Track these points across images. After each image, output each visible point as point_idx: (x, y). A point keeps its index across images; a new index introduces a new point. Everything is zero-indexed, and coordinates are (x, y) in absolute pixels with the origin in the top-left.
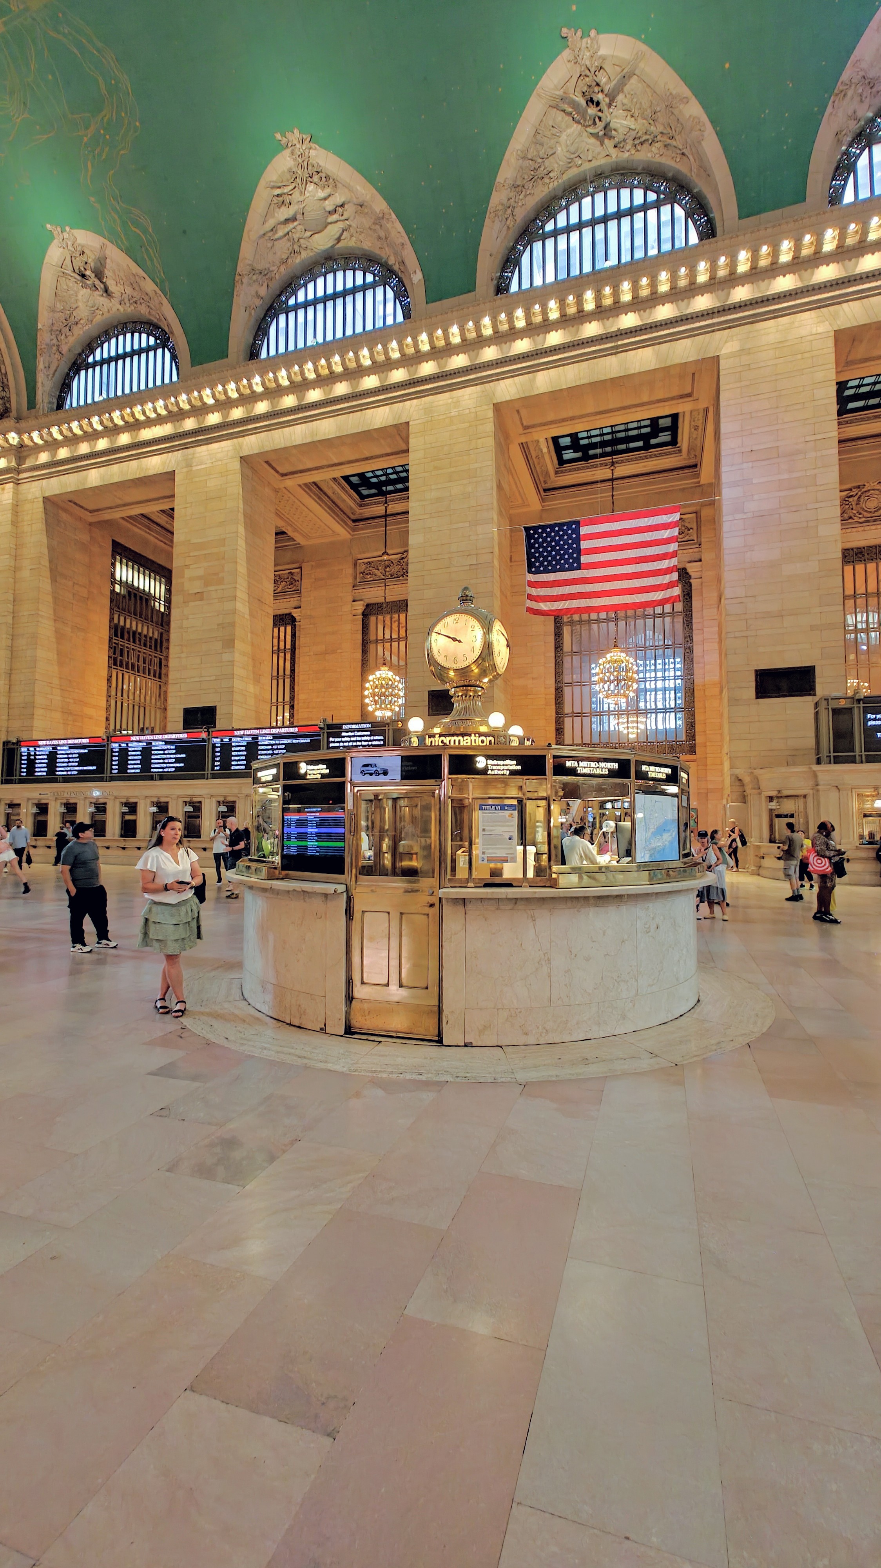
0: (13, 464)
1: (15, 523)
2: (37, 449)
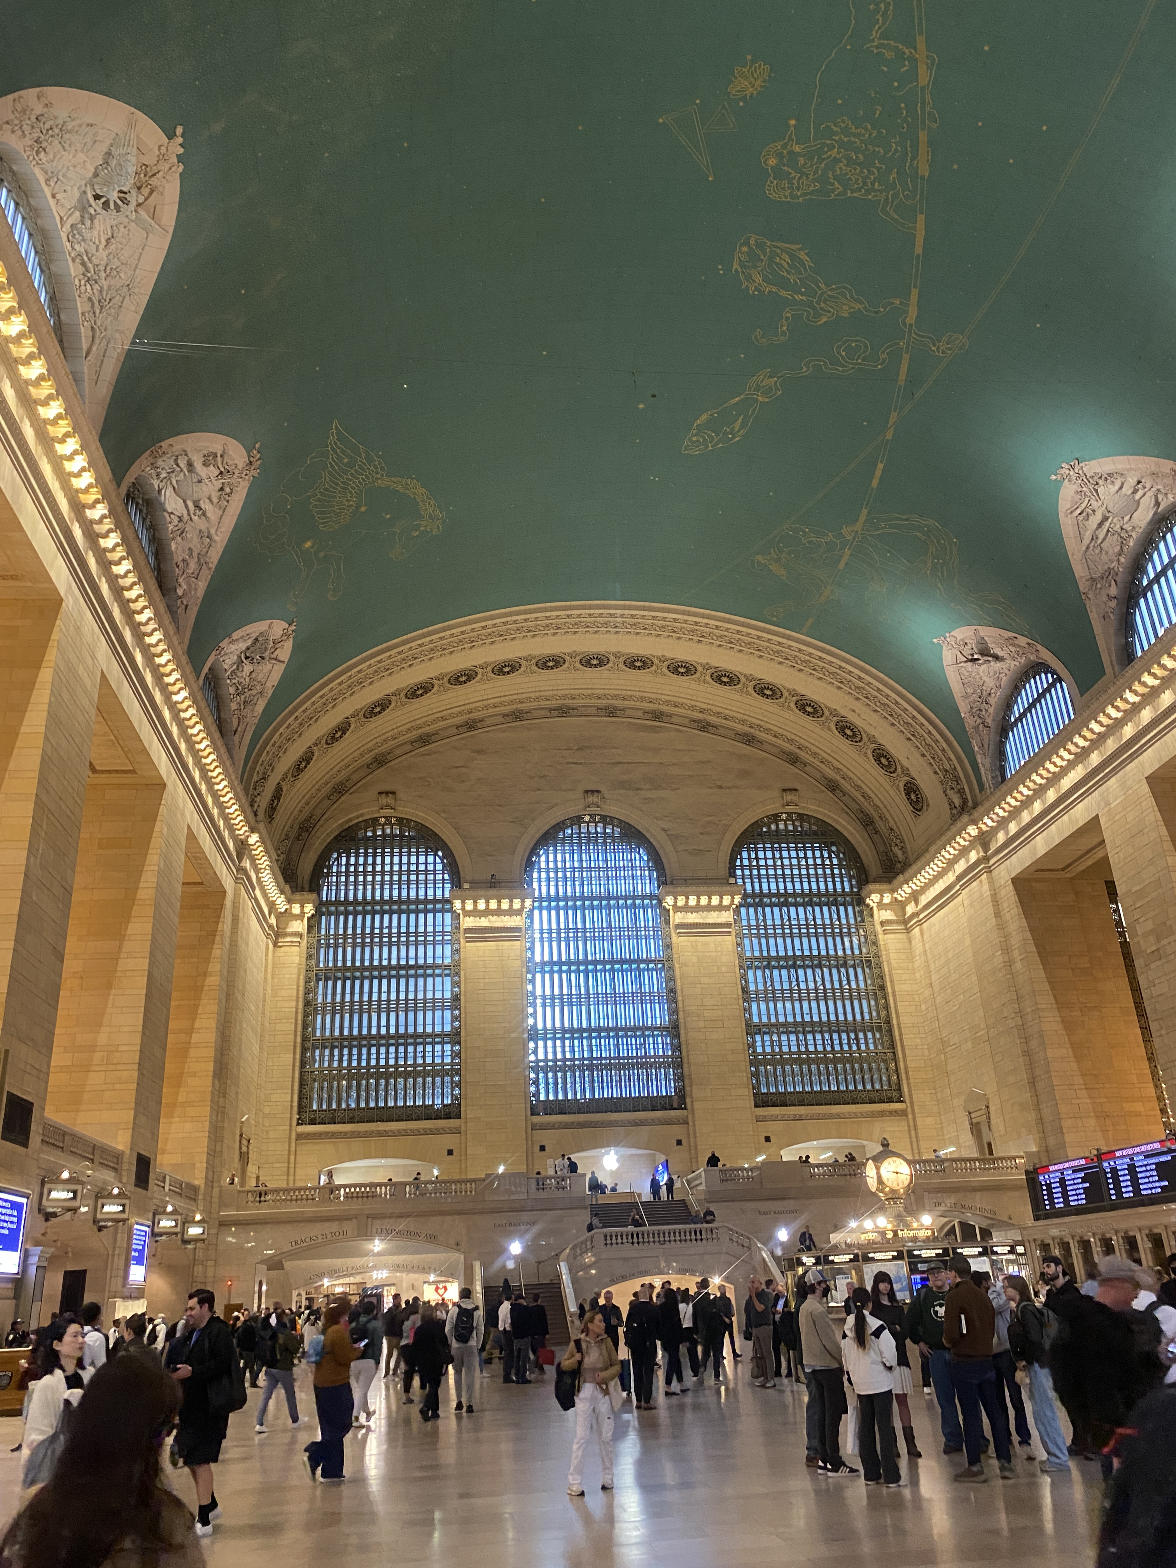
0: (982, 854)
1: (997, 914)
2: (994, 831)
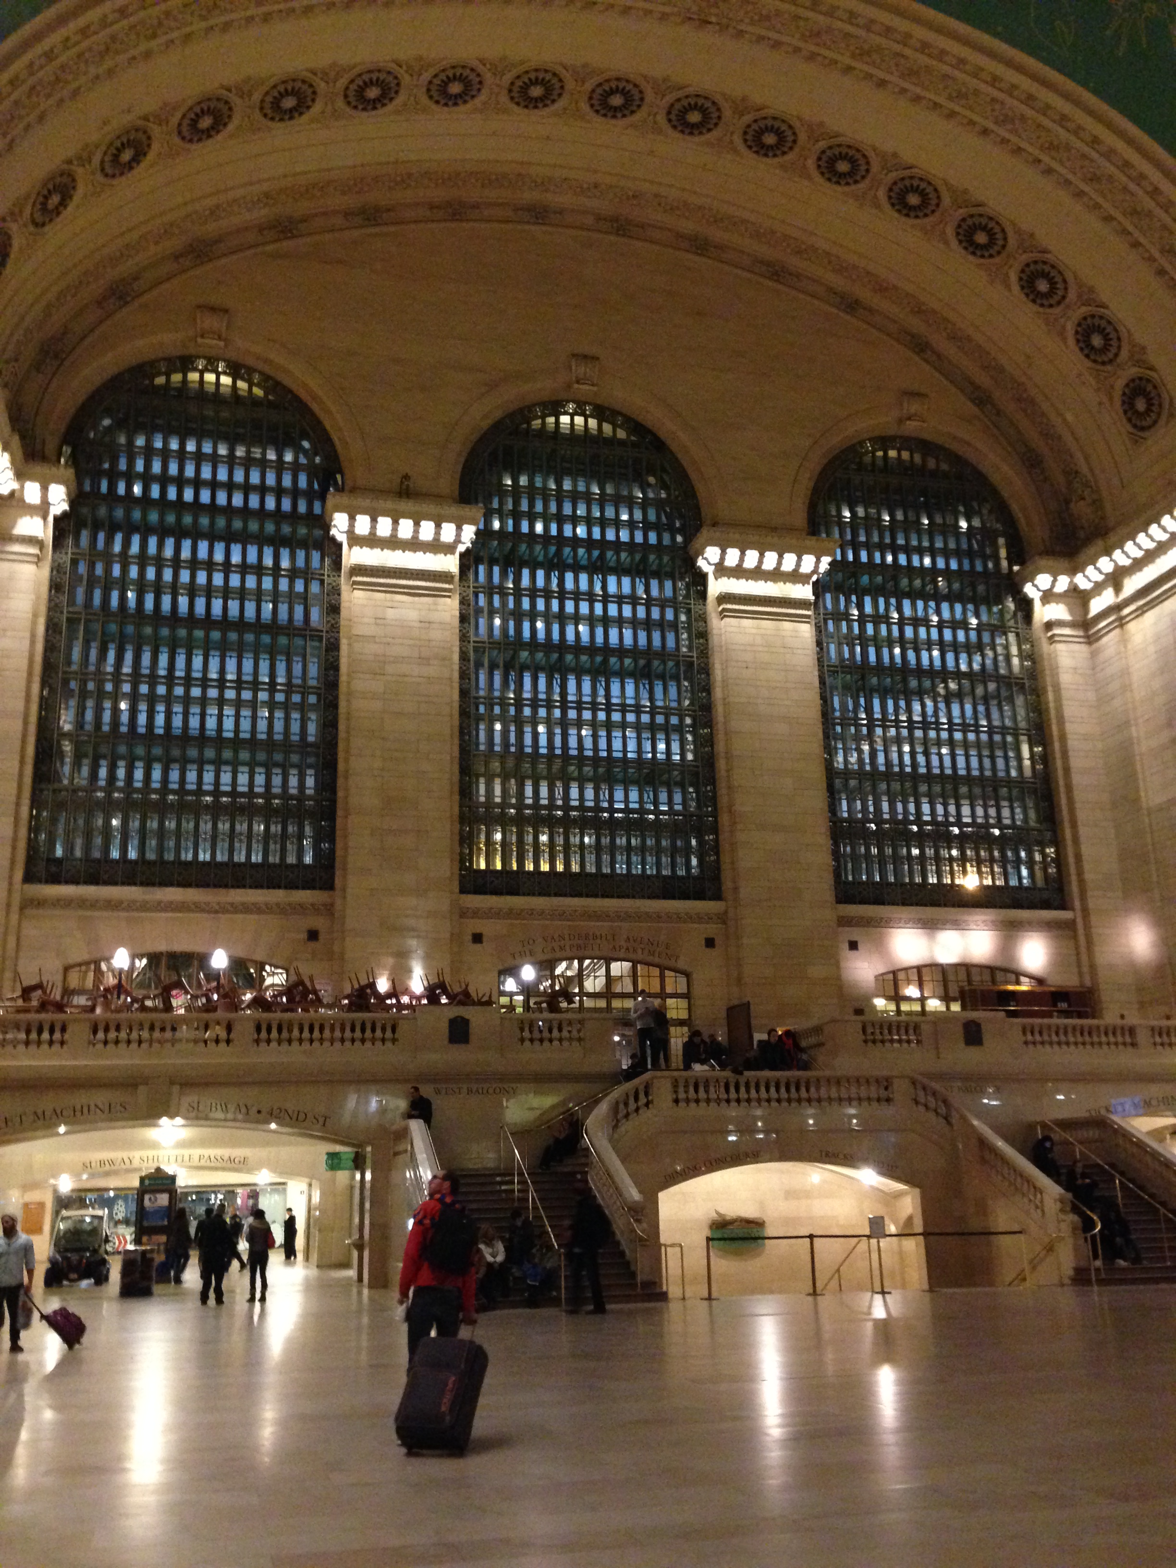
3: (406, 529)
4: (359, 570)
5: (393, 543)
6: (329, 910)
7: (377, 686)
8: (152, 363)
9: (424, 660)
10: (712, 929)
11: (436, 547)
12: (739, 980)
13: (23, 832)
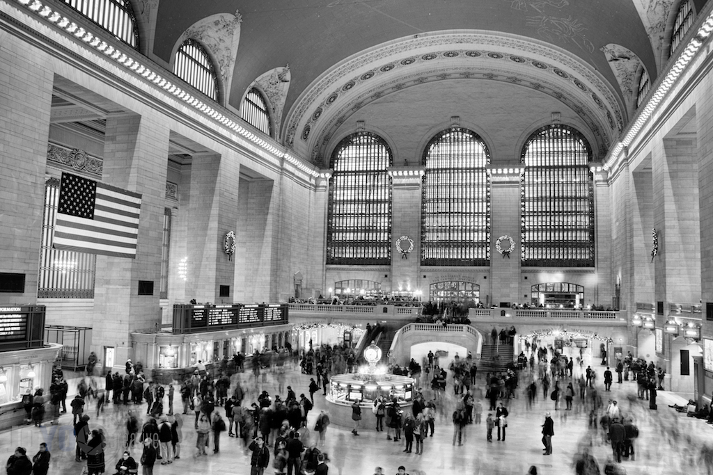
3: (406, 173)
4: (395, 185)
5: (403, 177)
6: (390, 270)
7: (400, 215)
8: (349, 136)
9: (411, 207)
10: (485, 274)
11: (414, 176)
12: (492, 288)
13: (325, 254)
